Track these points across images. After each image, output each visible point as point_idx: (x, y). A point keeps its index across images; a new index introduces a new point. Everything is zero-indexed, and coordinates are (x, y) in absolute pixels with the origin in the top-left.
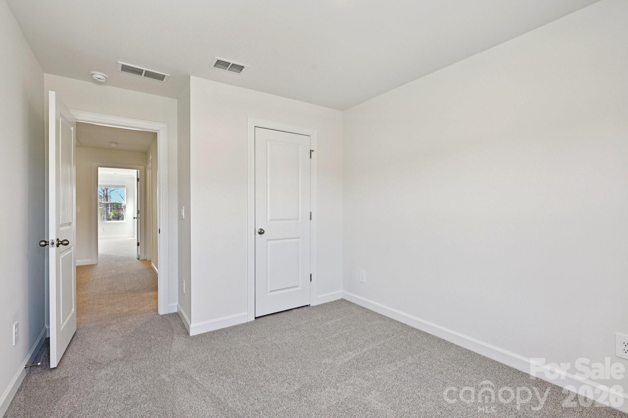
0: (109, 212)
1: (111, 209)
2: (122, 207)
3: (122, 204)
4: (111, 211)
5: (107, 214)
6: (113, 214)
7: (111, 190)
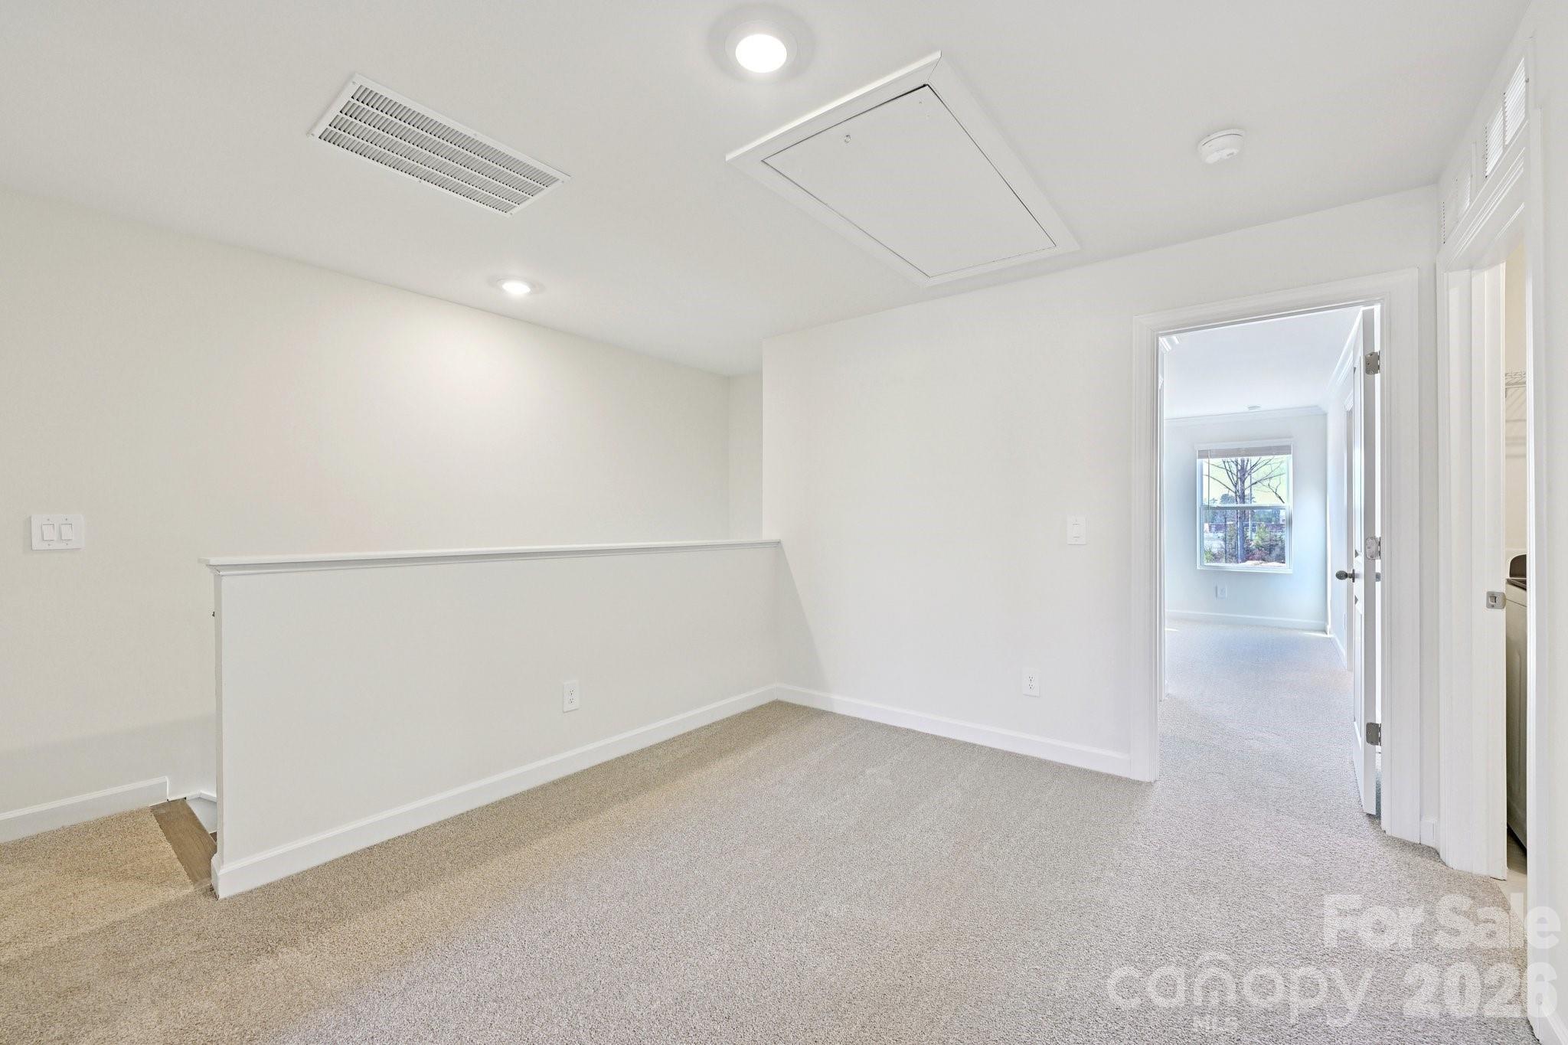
0: (1249, 534)
1: (1253, 525)
2: (1281, 522)
3: (1281, 511)
4: (1253, 530)
5: (1244, 538)
6: (1257, 538)
7: (1253, 481)
